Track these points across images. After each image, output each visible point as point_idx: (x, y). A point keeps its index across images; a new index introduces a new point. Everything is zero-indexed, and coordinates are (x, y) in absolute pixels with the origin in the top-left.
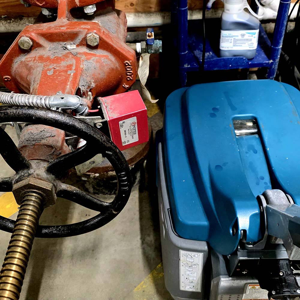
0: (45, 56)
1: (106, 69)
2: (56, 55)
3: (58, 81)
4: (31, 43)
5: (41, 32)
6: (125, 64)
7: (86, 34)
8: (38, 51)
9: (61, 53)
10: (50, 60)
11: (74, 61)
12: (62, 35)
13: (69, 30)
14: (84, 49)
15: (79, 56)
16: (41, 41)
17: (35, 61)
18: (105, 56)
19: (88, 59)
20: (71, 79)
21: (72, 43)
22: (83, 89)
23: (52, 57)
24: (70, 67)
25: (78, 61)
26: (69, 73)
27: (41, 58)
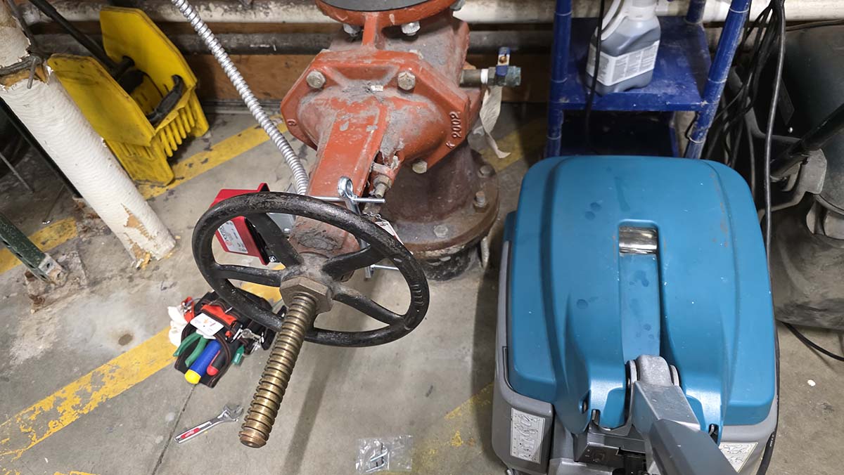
0: (340, 100)
1: (422, 123)
2: (355, 100)
3: (352, 141)
4: (324, 80)
5: (336, 64)
6: (451, 116)
7: (398, 73)
8: (331, 91)
9: (362, 97)
10: (346, 107)
11: (378, 112)
12: (365, 71)
13: (375, 65)
14: (394, 93)
15: (385, 103)
16: (337, 77)
17: (327, 106)
18: (423, 104)
19: (398, 107)
20: (369, 139)
21: (378, 82)
22: (385, 153)
23: (349, 103)
24: (370, 121)
25: (383, 110)
26: (368, 130)
27: (335, 103)
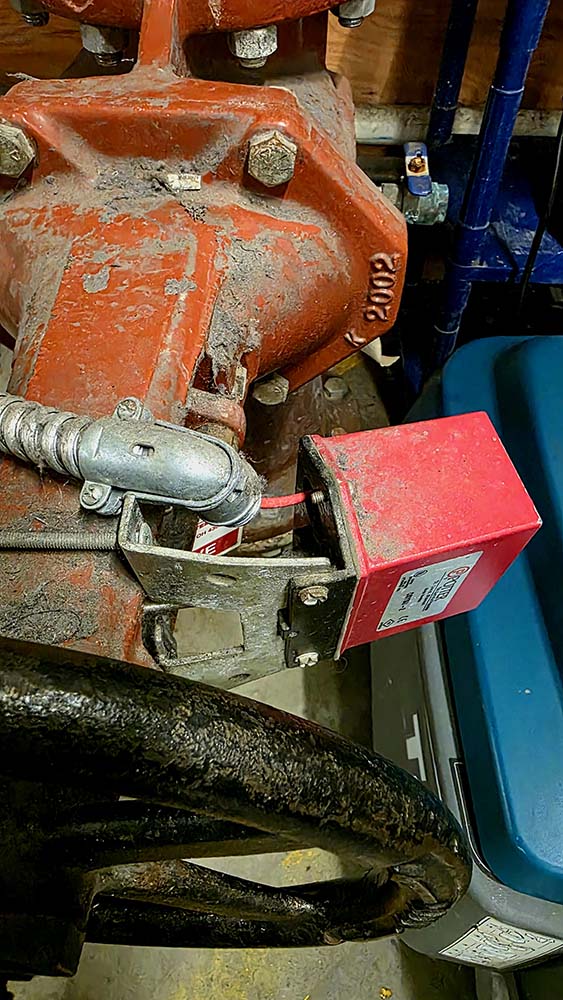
0: (79, 211)
2: (123, 211)
3: (124, 325)
4: (30, 152)
5: (67, 108)
6: (372, 264)
7: (250, 134)
8: (55, 188)
9: (141, 203)
10: (99, 226)
11: (192, 241)
12: (151, 128)
13: (181, 112)
14: (231, 196)
15: (209, 220)
16: (70, 148)
17: (43, 227)
18: (306, 228)
19: (245, 236)
20: (177, 319)
21: (187, 165)
22: (220, 358)
23: (108, 217)
24: (173, 264)
25: (205, 235)
26: (169, 292)
27: (64, 214)
